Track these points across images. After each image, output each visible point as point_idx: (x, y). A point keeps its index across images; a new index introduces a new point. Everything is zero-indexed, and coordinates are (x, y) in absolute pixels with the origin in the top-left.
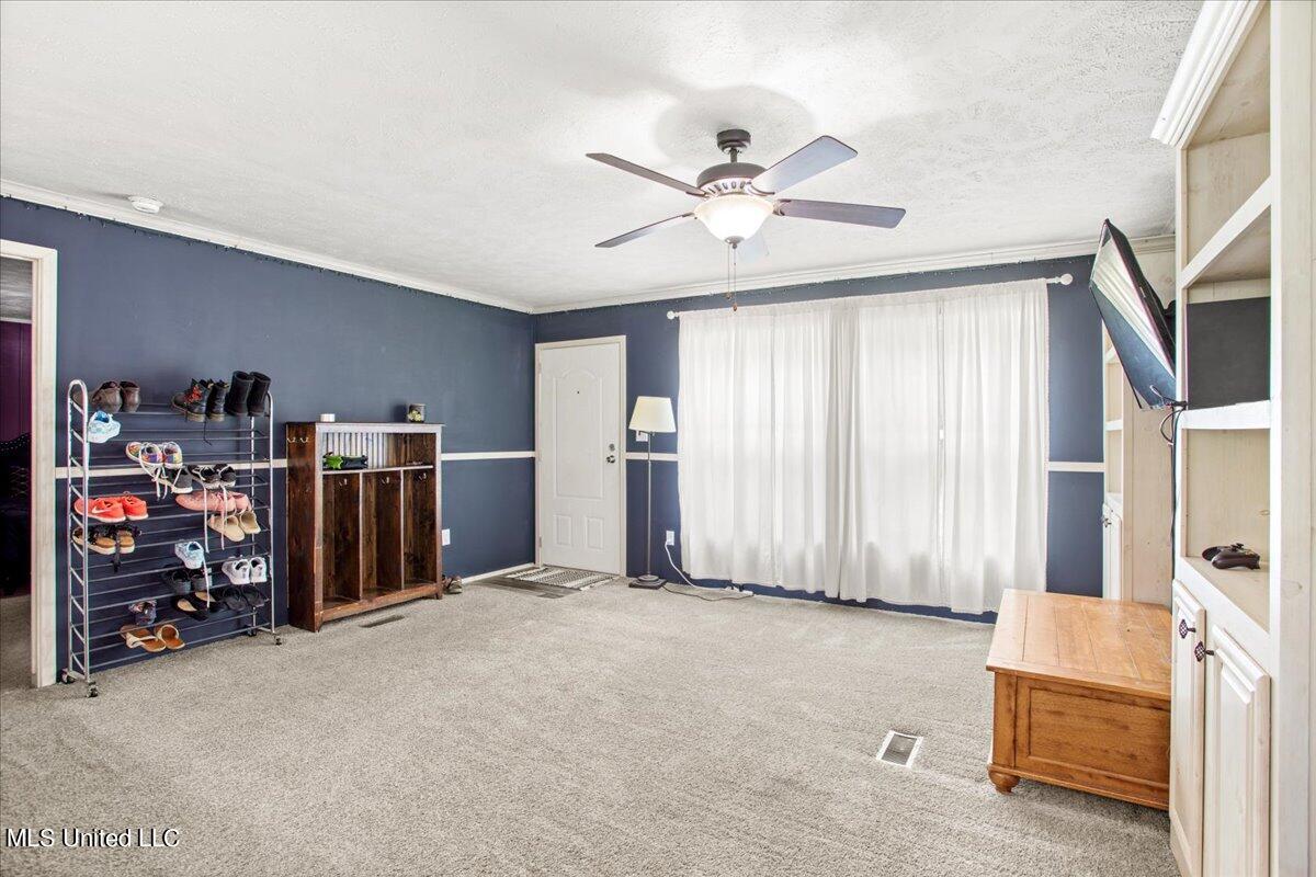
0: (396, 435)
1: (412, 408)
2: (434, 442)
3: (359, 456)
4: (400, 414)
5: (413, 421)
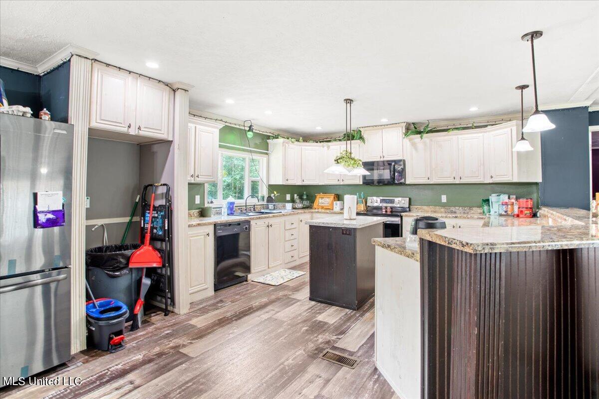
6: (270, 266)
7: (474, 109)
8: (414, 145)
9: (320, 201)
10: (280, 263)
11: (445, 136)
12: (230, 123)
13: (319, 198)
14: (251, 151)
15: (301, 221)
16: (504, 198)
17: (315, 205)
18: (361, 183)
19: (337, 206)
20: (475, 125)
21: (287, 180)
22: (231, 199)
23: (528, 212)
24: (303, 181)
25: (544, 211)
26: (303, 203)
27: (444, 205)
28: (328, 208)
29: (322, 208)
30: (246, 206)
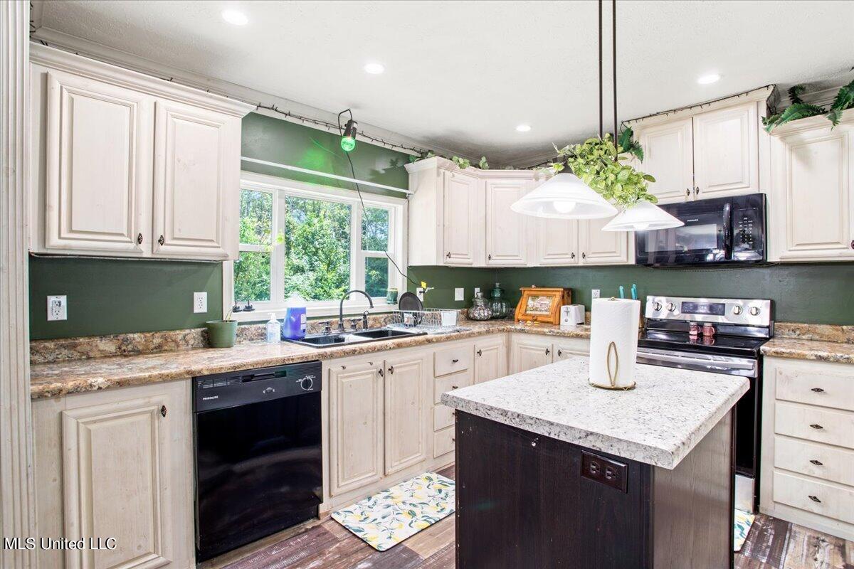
6: (389, 470)
9: (531, 303)
10: (421, 458)
12: (301, 118)
13: (529, 295)
14: (357, 188)
15: (480, 353)
17: (518, 313)
18: (632, 261)
19: (570, 315)
21: (449, 255)
22: (297, 301)
24: (490, 258)
26: (492, 306)
28: (547, 320)
29: (534, 319)
30: (341, 316)
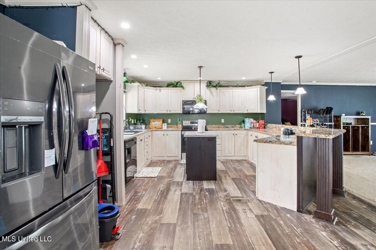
0: (358, 119)
1: (362, 113)
2: (369, 120)
3: (350, 122)
4: (358, 114)
5: (362, 115)
7: (244, 78)
8: (211, 92)
11: (227, 89)
13: (152, 121)
15: (149, 136)
16: (252, 120)
17: (150, 126)
18: (181, 112)
20: (239, 85)
21: (139, 110)
23: (263, 126)
24: (145, 111)
25: (269, 125)
27: (223, 124)
28: (159, 127)
29: (155, 128)
